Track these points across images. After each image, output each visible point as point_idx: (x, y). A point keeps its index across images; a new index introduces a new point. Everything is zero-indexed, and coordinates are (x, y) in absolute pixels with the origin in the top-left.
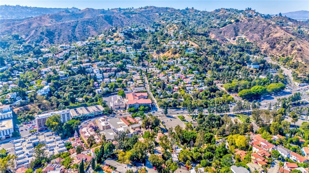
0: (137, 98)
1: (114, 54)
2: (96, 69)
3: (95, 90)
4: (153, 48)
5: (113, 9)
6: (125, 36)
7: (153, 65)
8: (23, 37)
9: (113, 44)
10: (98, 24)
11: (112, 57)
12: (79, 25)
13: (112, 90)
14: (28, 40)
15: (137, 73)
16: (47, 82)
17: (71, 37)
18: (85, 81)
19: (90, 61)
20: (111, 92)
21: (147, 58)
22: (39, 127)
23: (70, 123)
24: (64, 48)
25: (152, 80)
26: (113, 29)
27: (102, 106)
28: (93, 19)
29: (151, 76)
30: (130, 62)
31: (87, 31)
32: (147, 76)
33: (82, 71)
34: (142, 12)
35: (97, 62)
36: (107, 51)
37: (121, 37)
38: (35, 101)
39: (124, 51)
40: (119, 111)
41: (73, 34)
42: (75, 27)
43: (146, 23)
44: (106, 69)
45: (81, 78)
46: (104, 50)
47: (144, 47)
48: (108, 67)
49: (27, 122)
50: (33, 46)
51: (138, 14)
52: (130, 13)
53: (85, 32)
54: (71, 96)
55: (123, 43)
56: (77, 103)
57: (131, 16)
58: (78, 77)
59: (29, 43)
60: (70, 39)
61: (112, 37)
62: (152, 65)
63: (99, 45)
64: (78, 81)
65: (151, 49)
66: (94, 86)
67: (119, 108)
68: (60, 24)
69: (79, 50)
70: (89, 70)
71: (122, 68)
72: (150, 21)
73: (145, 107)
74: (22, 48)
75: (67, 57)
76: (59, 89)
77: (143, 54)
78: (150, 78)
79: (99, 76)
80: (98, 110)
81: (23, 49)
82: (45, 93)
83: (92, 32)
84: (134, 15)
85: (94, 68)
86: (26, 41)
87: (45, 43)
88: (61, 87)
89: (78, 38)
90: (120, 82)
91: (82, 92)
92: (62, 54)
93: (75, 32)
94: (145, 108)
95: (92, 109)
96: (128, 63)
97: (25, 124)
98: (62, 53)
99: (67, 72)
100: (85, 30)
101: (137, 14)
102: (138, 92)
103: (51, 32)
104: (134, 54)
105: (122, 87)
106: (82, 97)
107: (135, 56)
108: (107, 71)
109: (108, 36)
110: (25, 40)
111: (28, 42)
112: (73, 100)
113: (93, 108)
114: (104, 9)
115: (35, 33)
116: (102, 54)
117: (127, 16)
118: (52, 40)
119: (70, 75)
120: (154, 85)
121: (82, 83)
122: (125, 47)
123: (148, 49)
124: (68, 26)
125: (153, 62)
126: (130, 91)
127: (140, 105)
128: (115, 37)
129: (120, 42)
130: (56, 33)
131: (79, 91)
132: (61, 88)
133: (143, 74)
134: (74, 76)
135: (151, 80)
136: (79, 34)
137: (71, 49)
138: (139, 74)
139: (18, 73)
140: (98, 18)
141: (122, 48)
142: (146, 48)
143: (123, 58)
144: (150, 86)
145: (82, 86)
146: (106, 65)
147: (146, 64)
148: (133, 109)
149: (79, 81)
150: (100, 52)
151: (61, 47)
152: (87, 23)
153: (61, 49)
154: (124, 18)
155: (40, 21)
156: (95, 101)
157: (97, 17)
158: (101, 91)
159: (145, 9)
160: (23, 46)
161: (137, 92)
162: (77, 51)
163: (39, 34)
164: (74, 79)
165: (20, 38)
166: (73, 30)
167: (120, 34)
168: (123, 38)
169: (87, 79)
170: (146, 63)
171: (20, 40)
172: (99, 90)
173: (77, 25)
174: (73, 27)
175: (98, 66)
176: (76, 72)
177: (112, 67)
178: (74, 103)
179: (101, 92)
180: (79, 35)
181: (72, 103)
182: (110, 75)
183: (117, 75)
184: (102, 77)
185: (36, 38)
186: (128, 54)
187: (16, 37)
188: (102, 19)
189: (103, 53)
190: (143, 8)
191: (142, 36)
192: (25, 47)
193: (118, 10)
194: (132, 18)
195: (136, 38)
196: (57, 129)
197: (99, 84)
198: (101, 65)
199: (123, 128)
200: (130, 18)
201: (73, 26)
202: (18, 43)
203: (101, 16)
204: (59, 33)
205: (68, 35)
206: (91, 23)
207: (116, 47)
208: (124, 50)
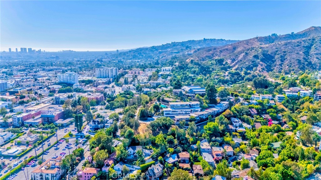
8: (229, 61)
12: (317, 45)
14: (234, 66)
17: (304, 63)
41: (307, 58)
42: (309, 48)
50: (242, 74)
59: (236, 69)
60: (301, 66)
68: (283, 44)
74: (228, 76)
81: (230, 78)
86: (232, 67)
87: (259, 71)
89: (315, 64)
93: (309, 56)
103: (269, 54)
110: (231, 65)
111: (234, 68)
115: (244, 57)
118: (270, 66)
124: (297, 46)
130: (276, 57)
139: (241, 126)
155: (247, 44)
160: (230, 73)
163: (251, 57)
165: (224, 63)
166: (305, 52)
171: (224, 65)
173: (312, 45)
174: (306, 47)
180: (317, 60)
185: (247, 63)
187: (220, 62)
192: (233, 75)
201: (305, 46)
202: (222, 69)
204: (281, 56)
205: (298, 60)
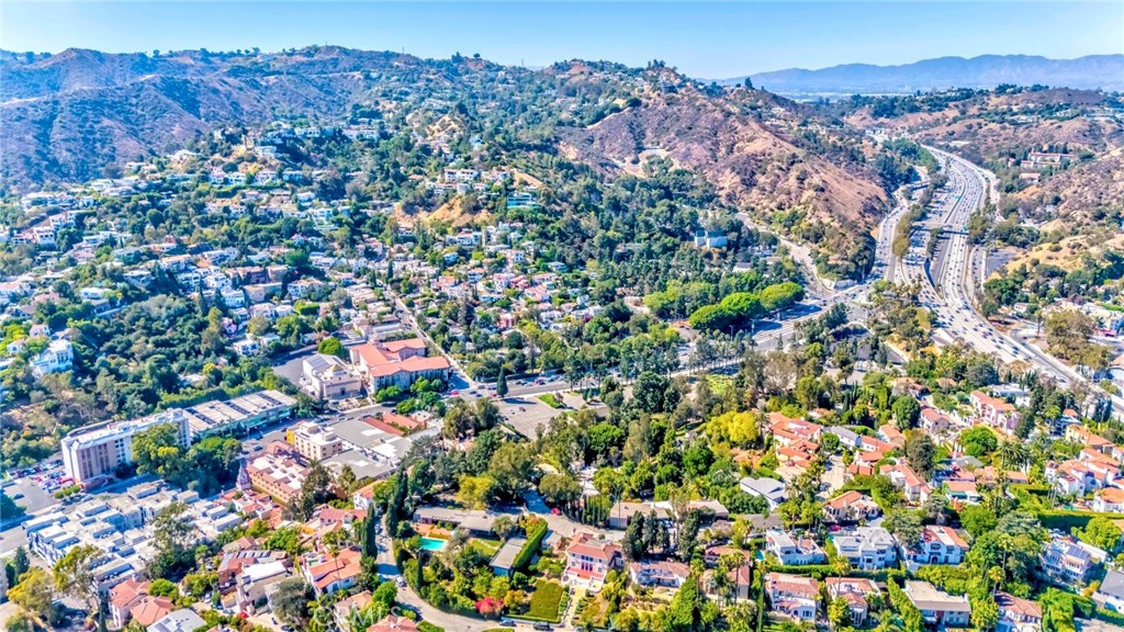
0: (397, 356)
1: (255, 219)
2: (212, 275)
3: (230, 343)
4: (387, 196)
5: (176, 55)
6: (280, 155)
7: (403, 252)
9: (238, 184)
10: (140, 112)
11: (248, 230)
12: (64, 117)
13: (292, 341)
15: (358, 281)
16: (50, 327)
17: (38, 165)
18: (190, 318)
19: (181, 248)
20: (290, 348)
21: (377, 229)
22: (86, 477)
23: (209, 449)
24: (50, 206)
25: (420, 300)
26: (227, 133)
27: (281, 391)
28: (118, 92)
29: (412, 288)
30: (321, 245)
31: (100, 141)
32: (398, 289)
33: (166, 283)
34: (298, 68)
35: (207, 250)
36: (226, 210)
37: (268, 159)
38: (35, 395)
39: (289, 209)
40: (343, 403)
41: (45, 151)
42: (47, 123)
43: (324, 109)
44: (249, 273)
45: (169, 308)
46: (214, 207)
47: (356, 192)
48: (251, 264)
49: (24, 467)
51: (288, 73)
52: (256, 71)
53: (95, 142)
54: (164, 370)
55: (279, 182)
56: (189, 390)
57: (264, 84)
58: (158, 305)
60: (33, 171)
61: (231, 160)
62: (400, 250)
63: (185, 189)
64: (163, 317)
65: (382, 199)
66: (225, 332)
67: (343, 392)
69: (116, 210)
70: (187, 279)
71: (302, 268)
72: (334, 101)
73: (431, 381)
75: (73, 239)
76: (101, 349)
77: (357, 218)
78: (408, 292)
79: (232, 296)
80: (275, 406)
82: (62, 366)
83: (124, 141)
84: (272, 79)
85: (206, 270)
88: (108, 341)
89: (65, 165)
90: (314, 311)
91: (188, 355)
92: (48, 228)
93: (50, 144)
94: (433, 384)
95: (253, 405)
96: (315, 249)
97: (21, 475)
98: (44, 223)
99: (114, 288)
100: (91, 137)
101: (282, 73)
102: (389, 339)
104: (329, 216)
105: (326, 329)
106: (197, 369)
107: (333, 222)
108: (254, 279)
109: (212, 158)
112: (170, 383)
113: (253, 401)
114: (142, 55)
116: (206, 223)
117: (246, 82)
119: (128, 300)
120: (431, 315)
121: (180, 323)
122: (289, 193)
123: (371, 198)
124: (16, 120)
125: (397, 240)
126: (357, 339)
127: (414, 375)
128: (241, 159)
129: (266, 177)
131: (179, 353)
132: (109, 344)
133: (378, 281)
134: (144, 304)
135: (415, 301)
136: (69, 150)
137: (78, 209)
138: (364, 285)
140: (140, 90)
141: (279, 198)
142: (362, 194)
143: (292, 232)
144: (419, 319)
145: (183, 334)
146: (244, 258)
147: (379, 250)
148: (392, 391)
149: (168, 317)
150: (199, 217)
151: (36, 202)
152: (94, 109)
153: (34, 208)
154: (241, 89)
156: (247, 377)
157: (132, 84)
158: (254, 347)
159: (305, 55)
161: (384, 338)
162: (106, 213)
164: (148, 314)
166: (40, 135)
167: (259, 149)
168: (273, 163)
169: (191, 309)
170: (376, 245)
172: (249, 342)
173: (54, 117)
174: (40, 122)
175: (214, 263)
176: (147, 288)
177: (268, 264)
178: (177, 392)
179: (256, 351)
180: (68, 154)
181: (169, 393)
182: (268, 291)
183: (290, 290)
184: (243, 299)
186: (308, 219)
188: (154, 93)
189: (212, 218)
190: (300, 54)
191: (338, 155)
193: (197, 56)
194: (266, 87)
195: (319, 163)
196: (176, 469)
197: (237, 323)
198: (224, 260)
199: (391, 443)
200: (258, 89)
201: (38, 119)
203: (148, 81)
205: (24, 156)
206: (111, 107)
207: (256, 196)
208: (286, 206)
